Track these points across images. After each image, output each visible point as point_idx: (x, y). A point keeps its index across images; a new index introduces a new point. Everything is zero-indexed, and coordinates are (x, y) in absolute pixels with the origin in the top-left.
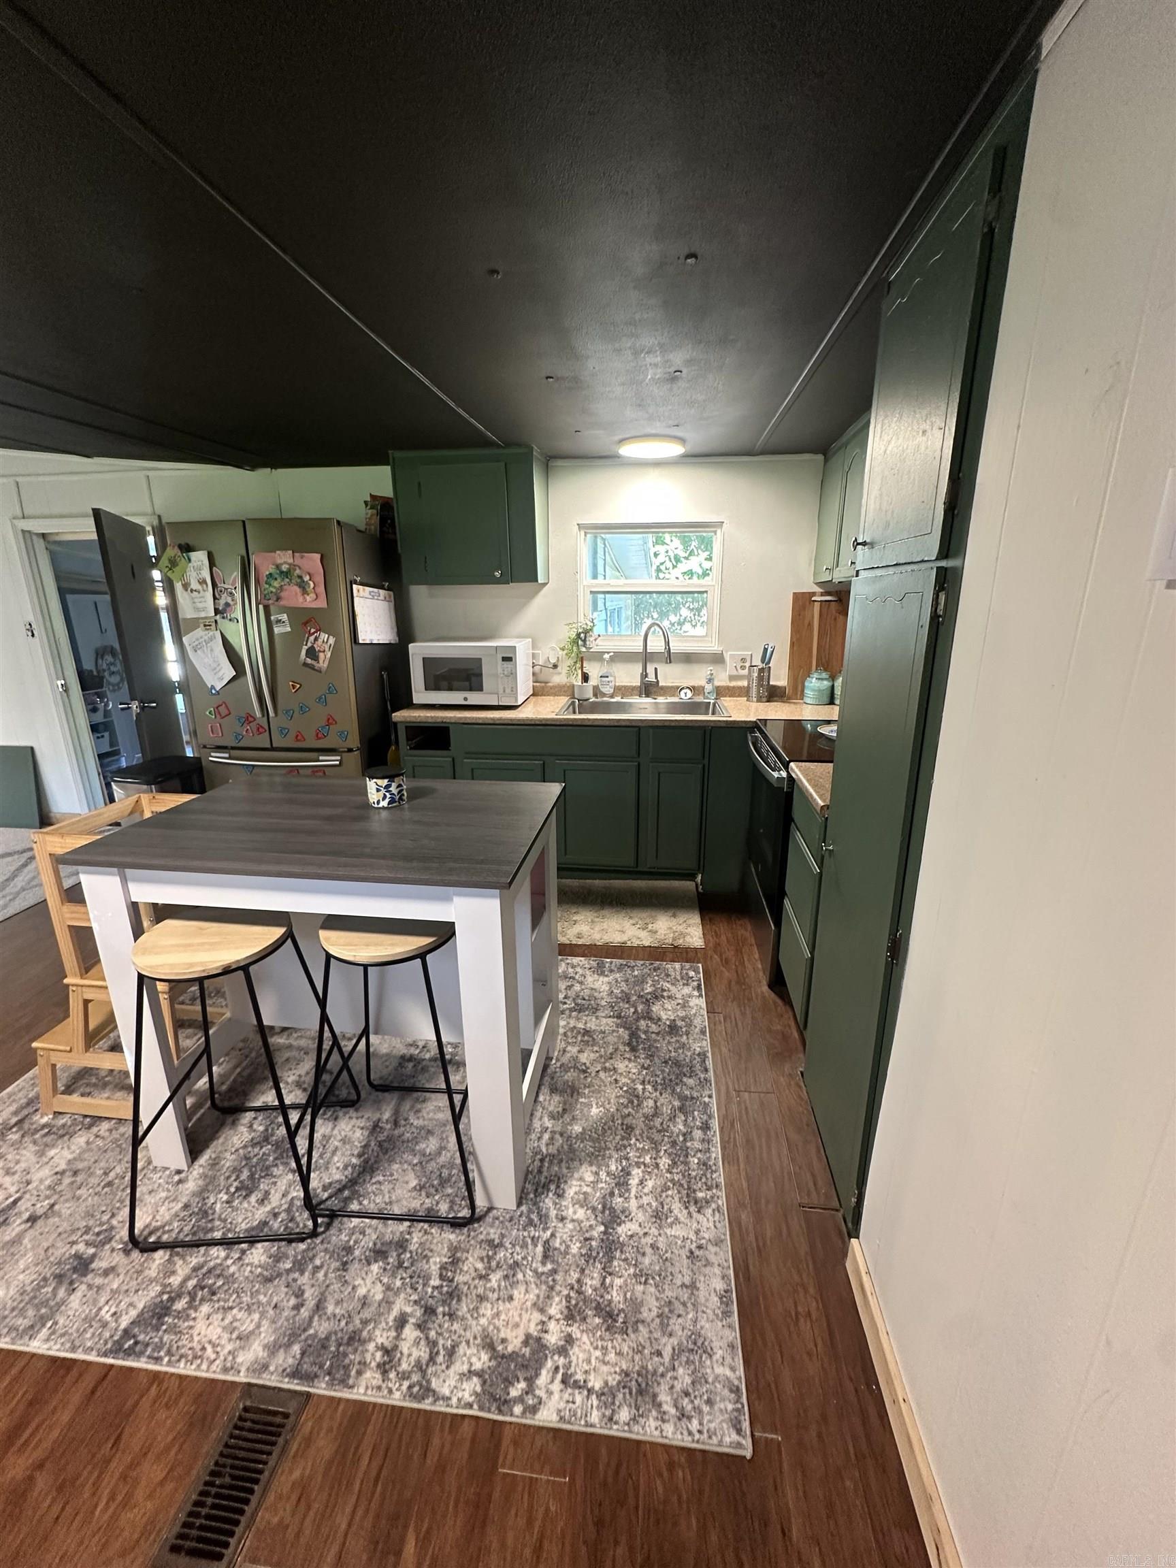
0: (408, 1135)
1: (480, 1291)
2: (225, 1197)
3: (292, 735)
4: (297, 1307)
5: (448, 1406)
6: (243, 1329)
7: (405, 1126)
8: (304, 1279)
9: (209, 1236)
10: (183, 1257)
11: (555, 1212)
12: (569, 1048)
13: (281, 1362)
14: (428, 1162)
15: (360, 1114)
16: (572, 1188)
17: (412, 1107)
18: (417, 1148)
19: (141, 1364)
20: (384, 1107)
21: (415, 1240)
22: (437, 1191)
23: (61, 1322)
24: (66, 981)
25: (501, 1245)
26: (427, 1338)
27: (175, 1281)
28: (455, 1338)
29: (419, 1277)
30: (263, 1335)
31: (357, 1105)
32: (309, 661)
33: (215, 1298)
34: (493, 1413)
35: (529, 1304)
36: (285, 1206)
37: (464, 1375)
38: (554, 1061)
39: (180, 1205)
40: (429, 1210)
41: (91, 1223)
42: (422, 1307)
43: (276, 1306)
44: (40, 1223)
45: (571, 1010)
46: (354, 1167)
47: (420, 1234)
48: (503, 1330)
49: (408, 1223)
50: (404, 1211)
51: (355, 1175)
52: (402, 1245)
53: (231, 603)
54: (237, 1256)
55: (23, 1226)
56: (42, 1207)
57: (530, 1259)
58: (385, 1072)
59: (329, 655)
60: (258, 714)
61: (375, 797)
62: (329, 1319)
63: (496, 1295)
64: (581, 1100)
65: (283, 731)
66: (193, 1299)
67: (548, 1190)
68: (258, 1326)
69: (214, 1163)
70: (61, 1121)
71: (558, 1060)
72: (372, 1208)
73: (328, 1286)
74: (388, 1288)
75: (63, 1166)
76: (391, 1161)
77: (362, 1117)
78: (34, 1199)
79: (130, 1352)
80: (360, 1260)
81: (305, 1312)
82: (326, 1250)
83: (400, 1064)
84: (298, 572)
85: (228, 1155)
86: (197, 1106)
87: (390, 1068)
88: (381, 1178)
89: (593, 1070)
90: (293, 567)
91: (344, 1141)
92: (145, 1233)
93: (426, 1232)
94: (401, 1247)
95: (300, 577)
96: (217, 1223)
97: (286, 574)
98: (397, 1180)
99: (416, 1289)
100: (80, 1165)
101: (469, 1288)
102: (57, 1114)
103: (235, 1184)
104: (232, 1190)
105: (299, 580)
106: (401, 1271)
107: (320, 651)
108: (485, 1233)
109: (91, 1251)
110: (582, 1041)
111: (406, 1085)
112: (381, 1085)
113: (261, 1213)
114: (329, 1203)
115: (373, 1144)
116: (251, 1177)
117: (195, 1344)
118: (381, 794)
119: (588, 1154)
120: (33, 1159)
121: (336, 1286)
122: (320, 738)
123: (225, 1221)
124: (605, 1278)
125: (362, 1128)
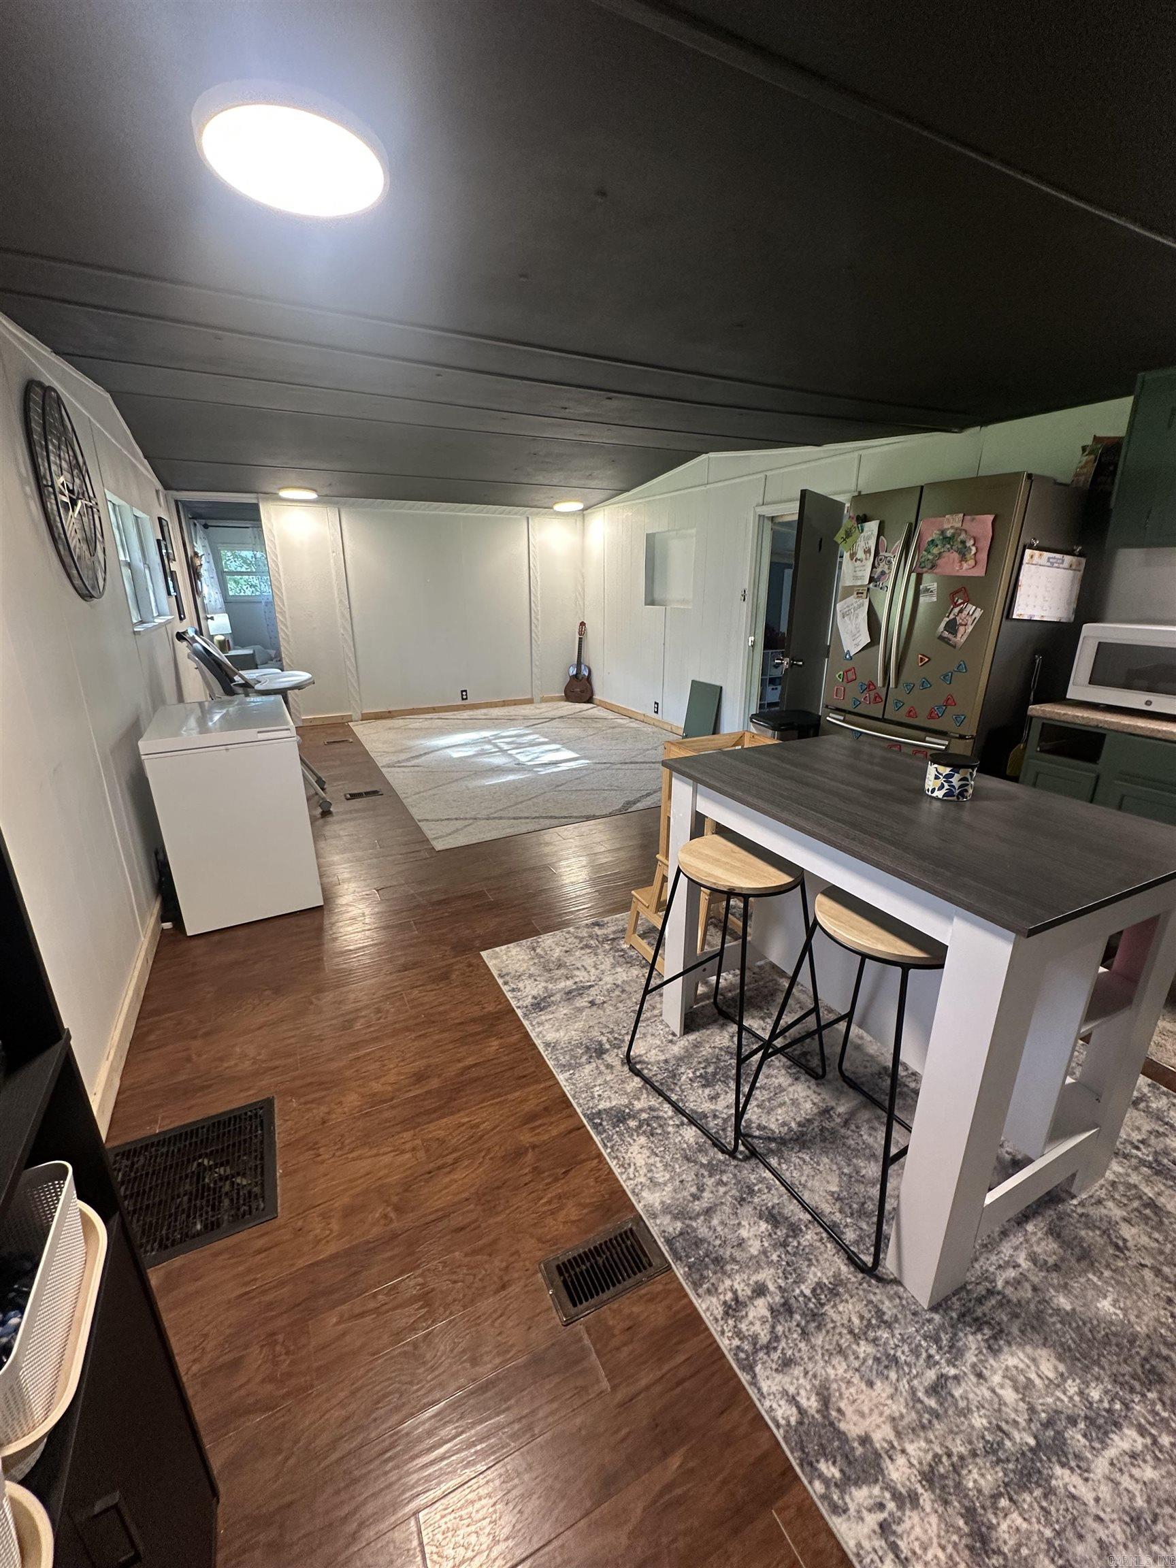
0: (852, 1142)
1: (844, 1343)
2: (691, 1075)
3: (904, 710)
4: (696, 1197)
5: (760, 1400)
6: (657, 1176)
7: (853, 1131)
8: (710, 1182)
9: (668, 1093)
10: (648, 1094)
11: (974, 1359)
12: (1110, 1204)
13: (665, 1223)
14: (857, 1181)
15: (818, 1090)
16: (1013, 1358)
17: (868, 1121)
18: (855, 1161)
19: (597, 1139)
20: (843, 1101)
21: (808, 1237)
22: (852, 1214)
23: (577, 1075)
24: (658, 856)
25: (889, 1326)
26: (773, 1327)
27: (638, 1105)
28: (797, 1355)
29: (795, 1270)
30: (664, 1193)
31: (819, 1081)
32: (946, 634)
33: (652, 1139)
34: (794, 1457)
35: (887, 1412)
36: (725, 1116)
37: (787, 1395)
38: (1075, 1202)
39: (663, 1058)
40: (835, 1224)
41: (616, 1028)
42: (783, 1297)
43: (682, 1182)
44: (595, 1008)
45: (1143, 1162)
46: (790, 1130)
47: (816, 1237)
48: (845, 1401)
49: (809, 1217)
50: (812, 1204)
51: (787, 1137)
52: (795, 1230)
53: (887, 571)
54: (677, 1123)
55: (586, 1004)
56: (600, 999)
57: (914, 1372)
58: (861, 1070)
59: (970, 629)
60: (880, 683)
61: (931, 783)
62: (710, 1228)
63: (856, 1364)
64: (1091, 1276)
65: (899, 704)
66: (640, 1127)
67: (979, 1329)
68: (665, 1184)
69: (697, 1045)
70: (632, 953)
71: (1082, 1204)
72: (787, 1176)
73: (722, 1203)
74: (765, 1252)
75: (619, 982)
76: (825, 1152)
77: (819, 1094)
78: (599, 992)
79: (595, 1126)
80: (755, 1208)
81: (697, 1206)
82: (735, 1175)
83: (880, 1073)
84: (963, 536)
85: (707, 1046)
86: (705, 996)
87: (869, 1070)
88: (807, 1158)
89: (1135, 1258)
90: (958, 531)
91: (794, 1102)
92: (638, 1059)
93: (821, 1239)
94: (793, 1231)
95: (963, 542)
96: (678, 1089)
97: (947, 540)
98: (821, 1172)
99: (786, 1278)
100: (627, 988)
101: (834, 1328)
102: (632, 947)
103: (702, 1071)
104: (698, 1074)
105: (960, 546)
106: (782, 1249)
107: (961, 625)
108: (879, 1297)
109: (607, 1046)
110: (1136, 1210)
111: (875, 1096)
112: (851, 1080)
113: (707, 1107)
114: (756, 1141)
115: (816, 1124)
116: (714, 1074)
117: (626, 1157)
118: (939, 783)
119: (1062, 1345)
120: (608, 967)
121: (727, 1209)
122: (933, 718)
123: (683, 1091)
124: (1001, 1495)
125: (814, 1104)
